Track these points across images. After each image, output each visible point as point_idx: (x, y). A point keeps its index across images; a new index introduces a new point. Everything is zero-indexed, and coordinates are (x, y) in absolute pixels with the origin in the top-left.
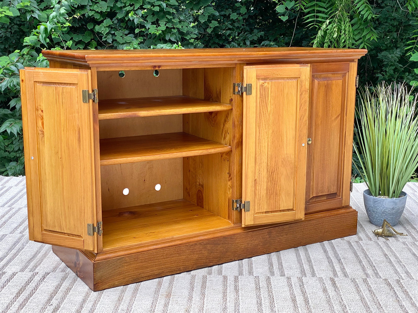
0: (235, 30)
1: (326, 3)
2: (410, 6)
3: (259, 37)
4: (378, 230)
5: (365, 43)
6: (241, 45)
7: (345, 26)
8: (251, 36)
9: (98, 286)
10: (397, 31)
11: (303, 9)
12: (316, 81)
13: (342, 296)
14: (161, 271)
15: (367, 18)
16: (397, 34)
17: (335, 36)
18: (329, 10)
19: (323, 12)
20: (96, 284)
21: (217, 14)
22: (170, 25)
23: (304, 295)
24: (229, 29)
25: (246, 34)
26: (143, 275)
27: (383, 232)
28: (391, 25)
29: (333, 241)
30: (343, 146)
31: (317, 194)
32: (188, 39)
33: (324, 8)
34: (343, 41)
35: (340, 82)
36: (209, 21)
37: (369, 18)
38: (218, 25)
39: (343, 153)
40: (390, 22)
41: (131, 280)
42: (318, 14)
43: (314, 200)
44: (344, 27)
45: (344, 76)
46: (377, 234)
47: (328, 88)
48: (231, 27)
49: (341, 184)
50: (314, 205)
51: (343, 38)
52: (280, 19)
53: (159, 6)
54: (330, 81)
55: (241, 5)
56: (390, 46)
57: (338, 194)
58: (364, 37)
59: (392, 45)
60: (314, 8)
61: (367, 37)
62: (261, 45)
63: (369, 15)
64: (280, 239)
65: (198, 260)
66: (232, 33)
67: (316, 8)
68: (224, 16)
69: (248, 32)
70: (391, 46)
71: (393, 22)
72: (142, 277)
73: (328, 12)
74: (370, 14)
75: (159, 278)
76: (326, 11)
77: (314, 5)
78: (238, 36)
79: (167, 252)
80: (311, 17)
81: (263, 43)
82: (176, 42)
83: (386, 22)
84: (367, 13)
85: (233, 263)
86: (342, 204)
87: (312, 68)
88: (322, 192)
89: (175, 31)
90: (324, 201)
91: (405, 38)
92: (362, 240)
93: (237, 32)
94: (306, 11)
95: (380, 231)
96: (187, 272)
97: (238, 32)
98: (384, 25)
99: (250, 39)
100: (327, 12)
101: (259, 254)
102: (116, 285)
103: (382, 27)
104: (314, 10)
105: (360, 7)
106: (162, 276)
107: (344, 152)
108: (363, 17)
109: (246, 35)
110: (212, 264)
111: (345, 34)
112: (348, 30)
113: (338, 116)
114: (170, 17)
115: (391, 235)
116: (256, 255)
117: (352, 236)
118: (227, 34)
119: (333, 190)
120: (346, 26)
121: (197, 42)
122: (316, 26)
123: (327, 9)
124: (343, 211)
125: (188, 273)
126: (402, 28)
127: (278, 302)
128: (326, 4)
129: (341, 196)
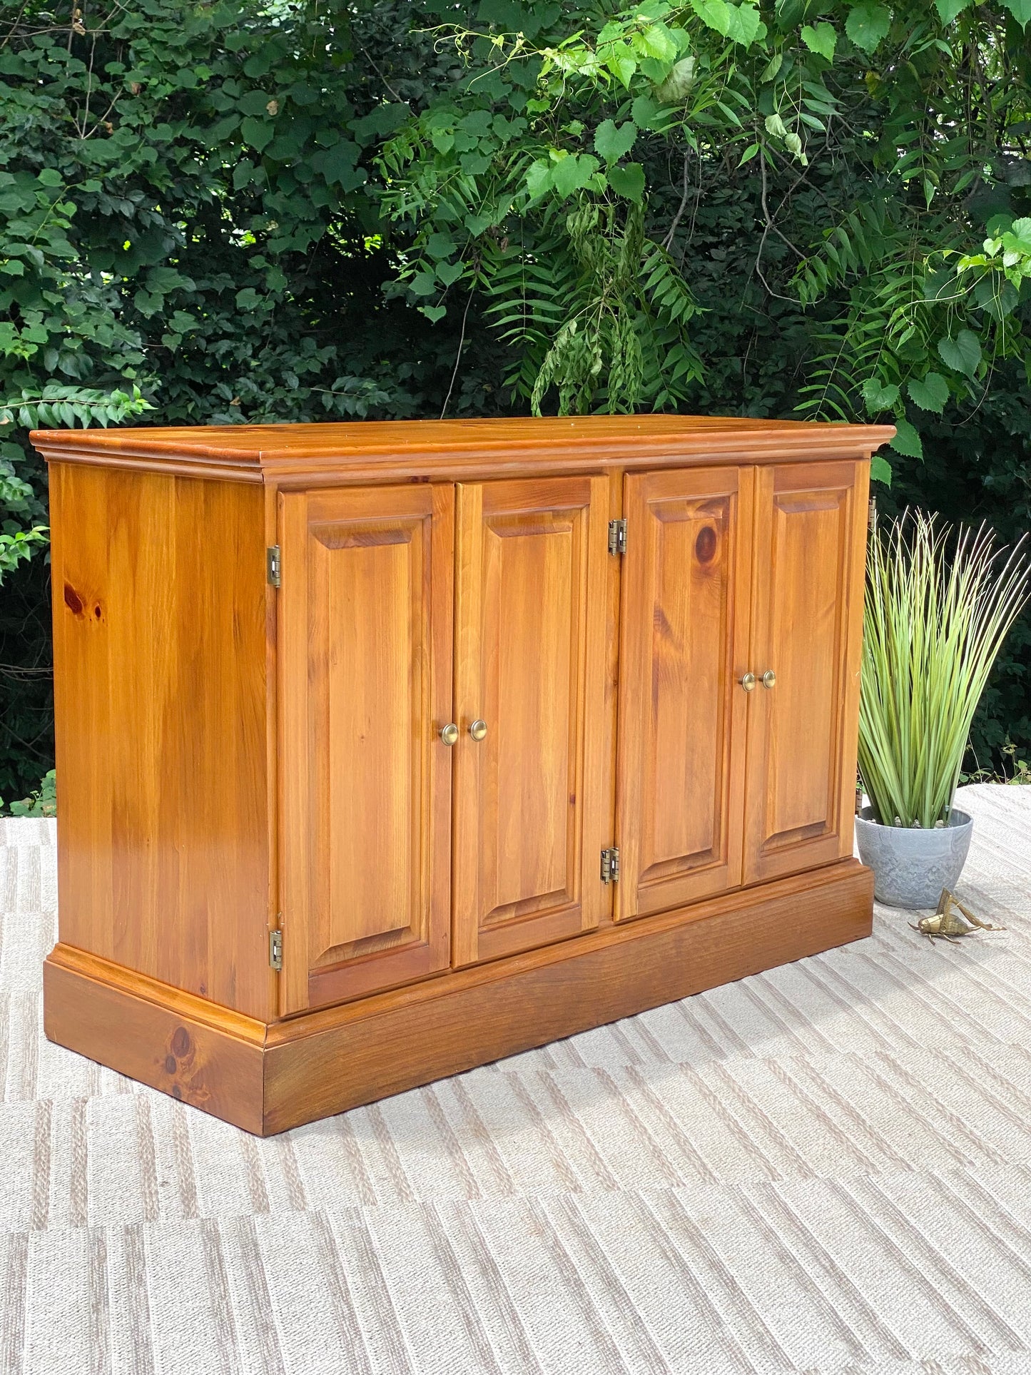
0: (244, 338)
1: (555, 267)
2: (803, 284)
3: (323, 364)
4: (930, 920)
5: (672, 390)
6: (268, 386)
7: (625, 342)
8: (298, 358)
9: (273, 1119)
10: (740, 352)
11: (488, 285)
12: (782, 514)
13: (935, 1096)
14: (425, 1066)
15: (680, 317)
16: (743, 361)
17: (597, 368)
18: (563, 289)
19: (546, 297)
20: (270, 1113)
21: (191, 286)
22: (55, 326)
23: (839, 1103)
24: (226, 336)
25: (278, 350)
26: (381, 1082)
27: (942, 926)
28: (723, 335)
29: (820, 956)
30: (840, 691)
31: (782, 826)
32: (118, 367)
33: (549, 284)
34: (619, 384)
35: (834, 513)
36: (169, 311)
37: (687, 316)
38: (195, 326)
39: (840, 709)
40: (719, 326)
41: (354, 1099)
42: (533, 302)
43: (774, 845)
44: (620, 343)
45: (842, 496)
46: (928, 932)
47: (808, 532)
48: (229, 328)
49: (836, 795)
50: (775, 857)
51: (619, 376)
52: (423, 314)
53: (21, 258)
54: (812, 513)
55: (266, 265)
56: (723, 397)
57: (828, 824)
58: (669, 372)
59: (729, 395)
60: (519, 284)
61: (678, 373)
62: (334, 387)
63: (685, 309)
64: (701, 957)
65: (512, 1029)
66: (237, 348)
67: (525, 285)
68: (210, 294)
69: (286, 347)
70: (727, 397)
71: (726, 327)
72: (380, 1088)
73: (561, 297)
74: (687, 305)
75: (419, 1087)
76: (556, 293)
77: (518, 276)
78: (254, 356)
79: (440, 1010)
80: (513, 311)
81: (339, 382)
82: (79, 378)
83: (708, 327)
84: (680, 301)
85: (594, 1032)
86: (837, 851)
87: (772, 478)
88: (794, 822)
89: (75, 345)
90: (797, 845)
91: (766, 374)
92: (894, 950)
93: (249, 346)
94: (494, 291)
95: (934, 920)
96: (485, 1065)
97: (253, 345)
98: (702, 333)
99: (298, 370)
100: (558, 296)
101: (655, 1004)
102: (317, 1114)
103: (700, 341)
104: (517, 290)
105: (658, 284)
106: (429, 1081)
107: (843, 706)
108: (670, 311)
109: (280, 354)
110: (543, 1039)
111: (624, 364)
112: (632, 353)
113: (831, 607)
114: (55, 299)
115: (963, 930)
116: (647, 1006)
117: (863, 941)
118: (221, 352)
119: (819, 815)
120: (627, 341)
121: (147, 376)
122: (528, 337)
123: (556, 287)
124: (839, 871)
125: (490, 1068)
126: (753, 345)
127: (784, 1123)
128: (553, 272)
129: (834, 830)
